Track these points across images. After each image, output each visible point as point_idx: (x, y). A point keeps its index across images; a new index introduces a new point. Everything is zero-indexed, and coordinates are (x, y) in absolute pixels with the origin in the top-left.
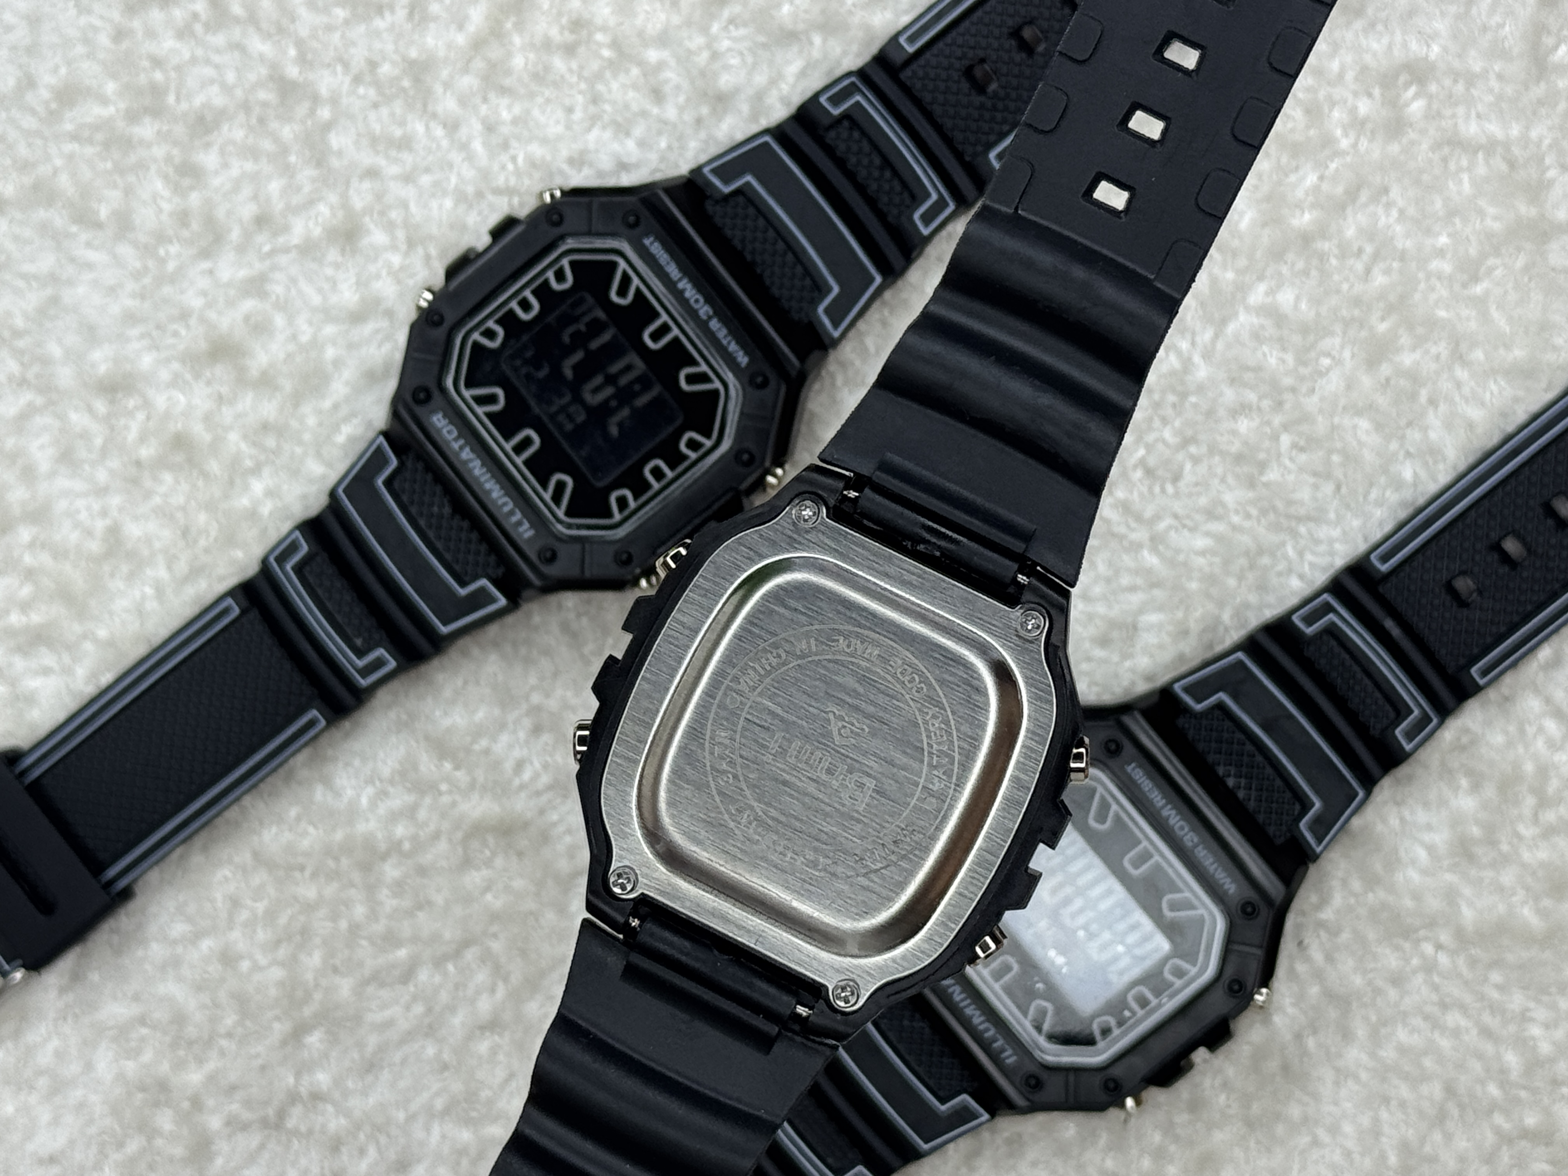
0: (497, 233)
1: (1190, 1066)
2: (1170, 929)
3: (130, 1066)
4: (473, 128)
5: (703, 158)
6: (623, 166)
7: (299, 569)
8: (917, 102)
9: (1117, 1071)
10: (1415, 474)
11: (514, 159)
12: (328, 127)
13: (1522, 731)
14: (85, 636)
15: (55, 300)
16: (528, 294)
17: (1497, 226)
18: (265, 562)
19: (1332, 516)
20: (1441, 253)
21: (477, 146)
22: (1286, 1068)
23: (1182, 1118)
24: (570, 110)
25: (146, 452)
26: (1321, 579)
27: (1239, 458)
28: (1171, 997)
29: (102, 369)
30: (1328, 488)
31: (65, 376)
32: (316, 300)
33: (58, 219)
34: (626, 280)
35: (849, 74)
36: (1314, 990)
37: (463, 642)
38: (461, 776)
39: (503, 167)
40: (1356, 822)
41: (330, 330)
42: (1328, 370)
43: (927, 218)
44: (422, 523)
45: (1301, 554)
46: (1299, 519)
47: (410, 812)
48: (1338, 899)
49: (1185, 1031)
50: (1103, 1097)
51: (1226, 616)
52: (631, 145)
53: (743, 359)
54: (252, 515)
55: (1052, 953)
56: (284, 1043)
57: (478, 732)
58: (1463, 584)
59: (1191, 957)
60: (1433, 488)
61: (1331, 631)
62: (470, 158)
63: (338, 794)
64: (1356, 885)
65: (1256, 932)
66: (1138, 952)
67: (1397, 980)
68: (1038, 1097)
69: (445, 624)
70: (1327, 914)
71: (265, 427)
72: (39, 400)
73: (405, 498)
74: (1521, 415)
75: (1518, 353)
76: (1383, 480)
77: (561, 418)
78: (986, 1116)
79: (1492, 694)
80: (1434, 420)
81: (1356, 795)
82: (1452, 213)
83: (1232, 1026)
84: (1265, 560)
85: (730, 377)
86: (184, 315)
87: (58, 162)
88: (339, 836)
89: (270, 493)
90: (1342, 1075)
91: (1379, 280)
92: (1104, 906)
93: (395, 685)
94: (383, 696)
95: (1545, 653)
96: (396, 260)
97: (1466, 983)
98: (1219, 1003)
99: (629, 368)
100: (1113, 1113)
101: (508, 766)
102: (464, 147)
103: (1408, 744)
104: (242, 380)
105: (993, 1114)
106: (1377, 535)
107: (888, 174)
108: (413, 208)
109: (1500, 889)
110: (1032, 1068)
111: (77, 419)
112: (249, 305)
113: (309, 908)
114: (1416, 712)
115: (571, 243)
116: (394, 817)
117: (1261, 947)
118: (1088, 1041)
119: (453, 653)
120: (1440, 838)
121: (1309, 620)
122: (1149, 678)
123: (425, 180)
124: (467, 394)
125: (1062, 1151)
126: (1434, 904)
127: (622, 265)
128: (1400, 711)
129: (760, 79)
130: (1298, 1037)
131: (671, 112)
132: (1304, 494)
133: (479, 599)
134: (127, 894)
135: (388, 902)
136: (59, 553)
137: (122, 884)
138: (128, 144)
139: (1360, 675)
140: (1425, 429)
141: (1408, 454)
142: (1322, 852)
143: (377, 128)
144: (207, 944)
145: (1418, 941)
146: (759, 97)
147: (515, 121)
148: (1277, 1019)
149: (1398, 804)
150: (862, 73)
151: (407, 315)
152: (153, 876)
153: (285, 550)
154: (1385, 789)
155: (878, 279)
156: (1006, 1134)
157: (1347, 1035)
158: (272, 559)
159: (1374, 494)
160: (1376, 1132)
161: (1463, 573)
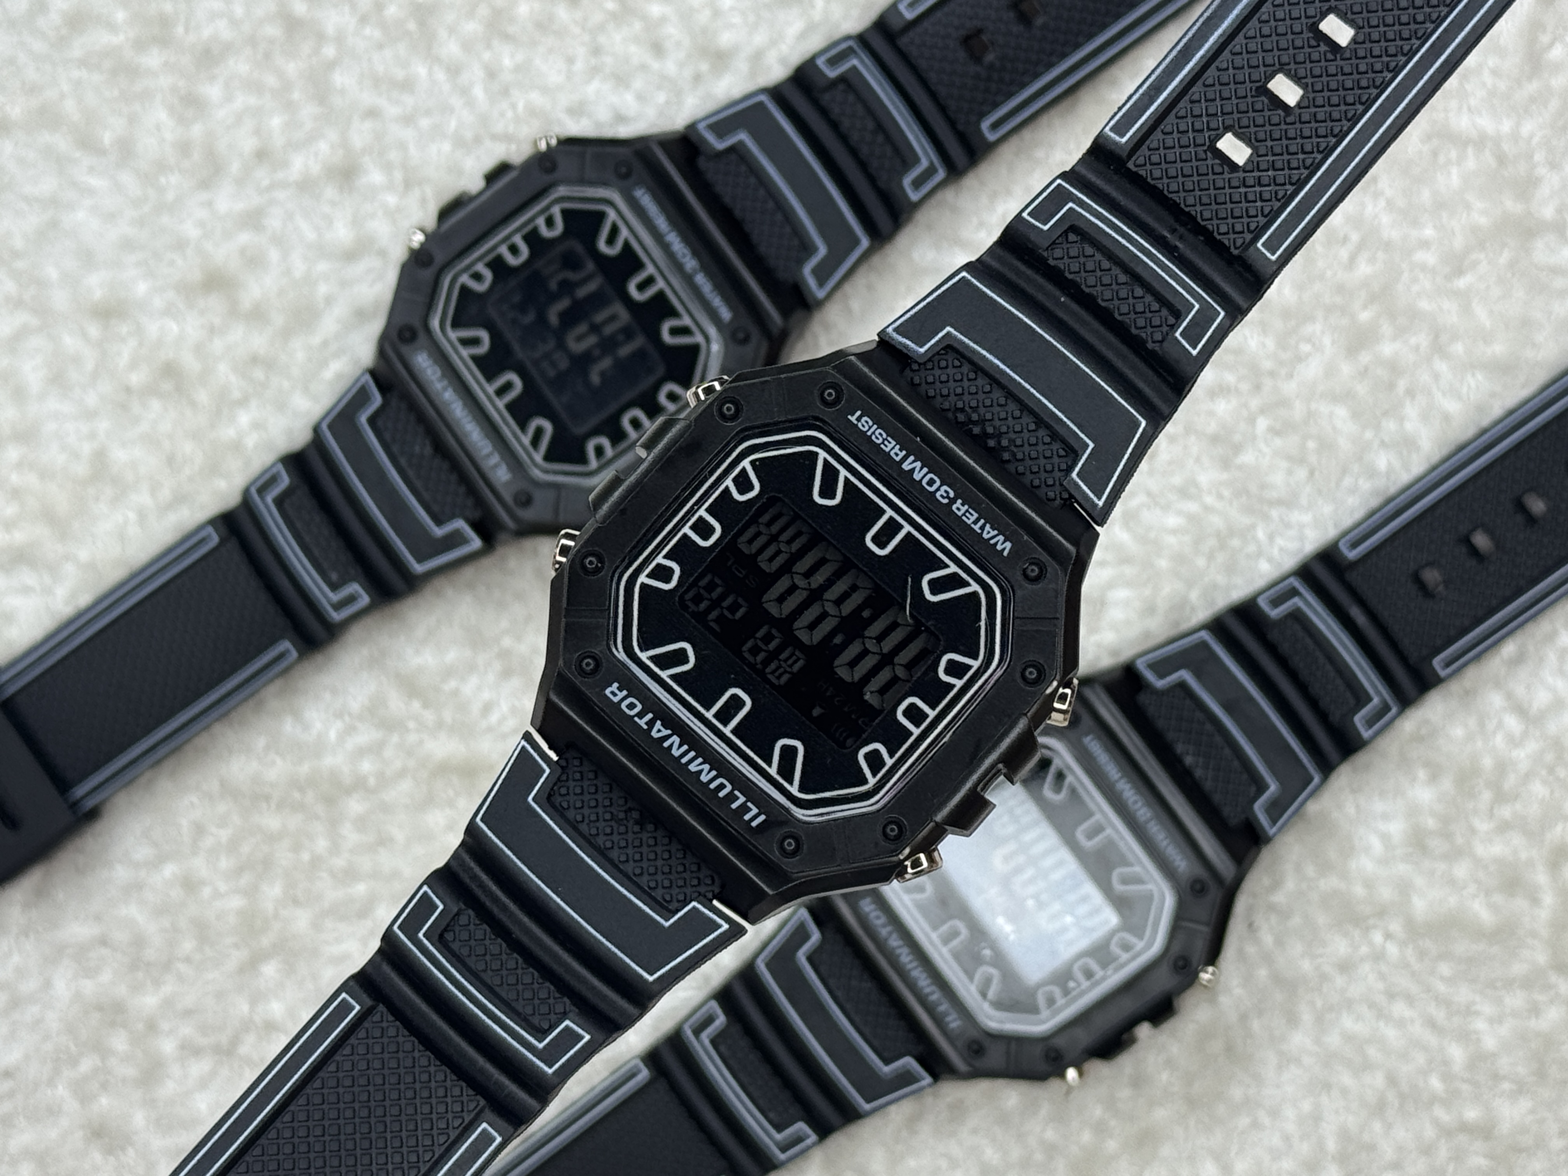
0: (491, 177)
1: (1132, 1041)
2: (1120, 903)
3: (88, 987)
4: (475, 74)
5: (700, 113)
6: (620, 118)
7: (279, 502)
8: (913, 68)
9: (1060, 1042)
10: (1389, 464)
11: (514, 106)
12: (331, 65)
13: (1482, 725)
14: (67, 558)
15: (54, 223)
16: (518, 240)
17: (1483, 221)
18: (246, 493)
19: (1304, 501)
20: (1425, 244)
21: (478, 92)
22: (1229, 1049)
23: (1125, 1093)
24: (570, 60)
25: (136, 379)
26: (1290, 562)
27: (1215, 439)
28: (1116, 970)
29: (98, 294)
30: (1301, 474)
31: (60, 299)
32: (311, 235)
33: (61, 142)
34: (614, 231)
35: (848, 38)
36: (1263, 973)
37: (439, 582)
38: (429, 716)
39: (502, 115)
40: (1312, 807)
41: (322, 266)
42: (1308, 355)
43: (917, 184)
44: (403, 461)
45: (1271, 538)
46: (1272, 503)
47: (375, 749)
48: (1290, 884)
49: (1128, 1006)
50: (1042, 1067)
51: (1194, 596)
52: (629, 98)
53: (726, 314)
54: (237, 446)
55: (1000, 921)
56: (241, 970)
57: (449, 672)
58: (1431, 576)
59: (1138, 932)
60: (1405, 478)
61: (1296, 616)
62: (470, 103)
63: (306, 727)
64: (1310, 870)
65: (1205, 909)
66: (1089, 923)
67: (1346, 967)
68: (979, 1064)
69: (420, 560)
70: (1279, 898)
71: (255, 360)
72: (34, 321)
73: (387, 436)
74: (1497, 410)
75: (1498, 349)
76: (1356, 468)
77: (545, 365)
78: (928, 1080)
79: (1454, 687)
80: (1411, 411)
81: (1311, 779)
82: (1440, 205)
83: (1175, 1003)
84: (1235, 542)
85: (712, 331)
86: (180, 245)
87: (66, 88)
88: (305, 769)
89: (257, 426)
90: (1286, 1060)
91: (1364, 269)
92: (1056, 876)
93: (368, 621)
94: (356, 631)
95: (1509, 648)
96: (392, 200)
97: (1413, 974)
98: (1164, 981)
99: (613, 318)
100: (1054, 1084)
101: (476, 708)
102: (465, 92)
103: (1367, 730)
104: (234, 312)
105: (936, 1077)
106: (1348, 521)
107: (880, 139)
108: (413, 150)
109: (1451, 882)
110: (974, 1033)
111: (70, 342)
112: (245, 238)
113: (272, 838)
114: (1376, 700)
115: (562, 191)
116: (361, 752)
117: (1207, 924)
118: (1033, 1009)
119: (427, 595)
120: (1396, 828)
121: (1276, 602)
122: (1114, 653)
123: (425, 123)
124: (453, 335)
125: (1004, 1120)
126: (1386, 893)
127: (612, 215)
128: (1361, 698)
129: (759, 39)
130: (1244, 1018)
131: (670, 67)
132: (1278, 478)
133: (454, 540)
134: (93, 815)
135: (351, 836)
136: (45, 474)
137: (90, 804)
138: (133, 72)
139: (1322, 660)
140: (1401, 420)
141: (1383, 444)
142: (1275, 834)
143: (380, 69)
144: (169, 870)
145: (1367, 929)
146: (757, 57)
147: (518, 69)
148: (1224, 1000)
149: (1354, 791)
150: (862, 39)
151: (398, 255)
152: (121, 800)
153: (265, 483)
154: (1343, 775)
155: (865, 242)
156: (949, 1100)
157: (1292, 1020)
158: (253, 491)
159: (1348, 481)
160: (1316, 1117)
161: (1430, 564)
